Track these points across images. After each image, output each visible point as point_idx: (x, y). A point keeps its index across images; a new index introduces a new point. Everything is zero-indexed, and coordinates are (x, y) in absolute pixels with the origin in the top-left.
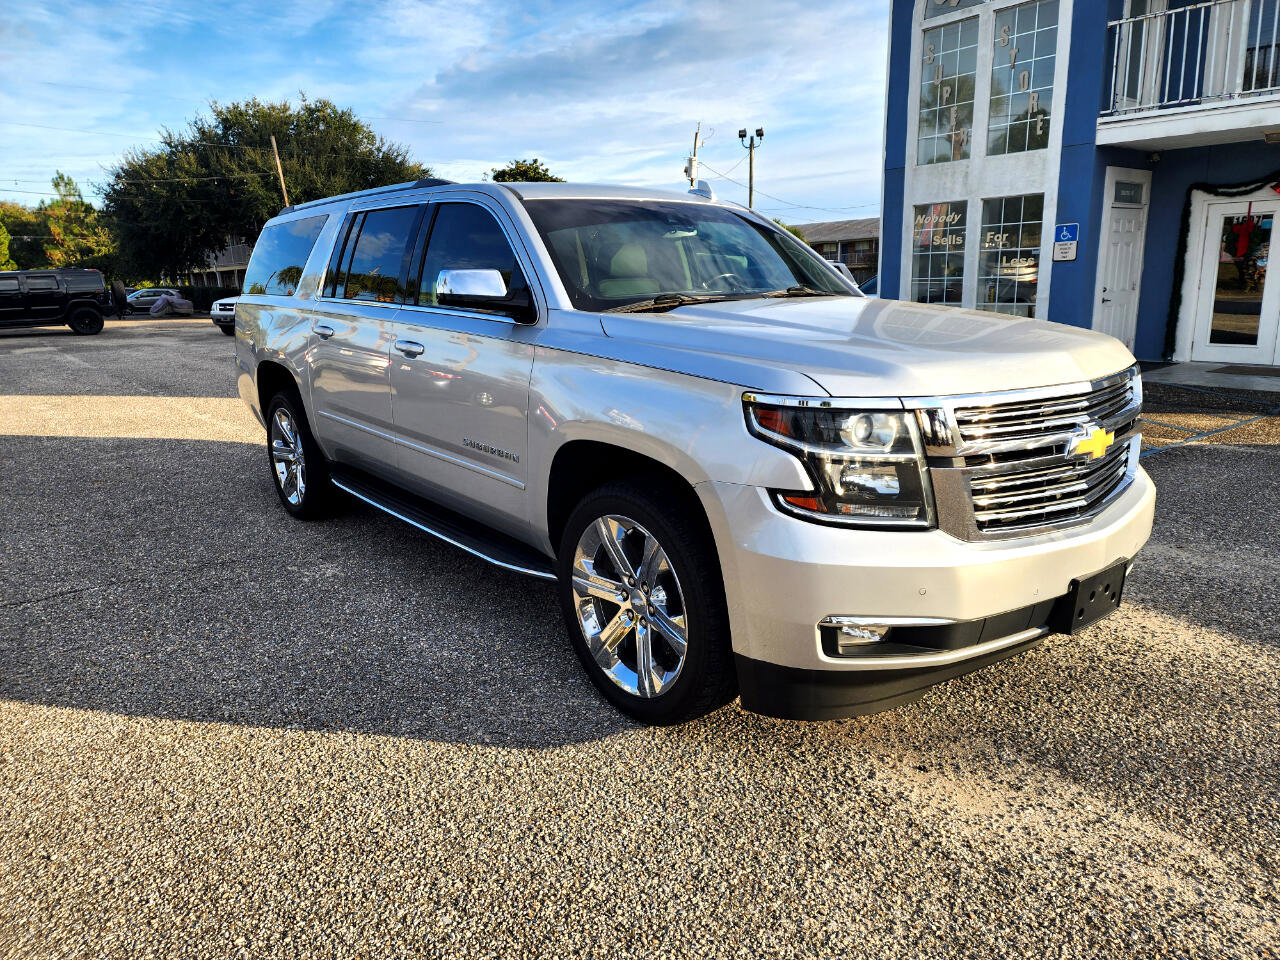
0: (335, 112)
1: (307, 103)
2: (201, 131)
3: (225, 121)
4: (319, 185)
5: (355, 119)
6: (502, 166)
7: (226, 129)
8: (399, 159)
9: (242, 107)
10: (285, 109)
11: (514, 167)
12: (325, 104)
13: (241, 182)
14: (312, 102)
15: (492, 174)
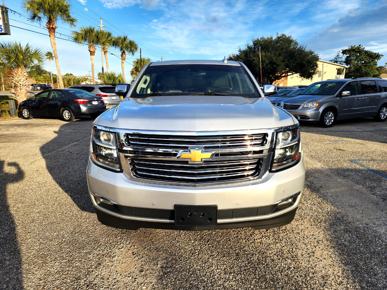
0: (286, 37)
1: (278, 35)
2: (248, 47)
3: (254, 43)
4: (274, 60)
5: (291, 39)
6: (346, 48)
7: (255, 46)
8: (303, 49)
9: (259, 39)
10: (271, 38)
11: (350, 48)
12: (283, 35)
13: (253, 60)
14: (279, 35)
15: (342, 51)
